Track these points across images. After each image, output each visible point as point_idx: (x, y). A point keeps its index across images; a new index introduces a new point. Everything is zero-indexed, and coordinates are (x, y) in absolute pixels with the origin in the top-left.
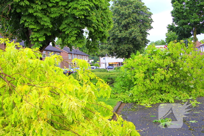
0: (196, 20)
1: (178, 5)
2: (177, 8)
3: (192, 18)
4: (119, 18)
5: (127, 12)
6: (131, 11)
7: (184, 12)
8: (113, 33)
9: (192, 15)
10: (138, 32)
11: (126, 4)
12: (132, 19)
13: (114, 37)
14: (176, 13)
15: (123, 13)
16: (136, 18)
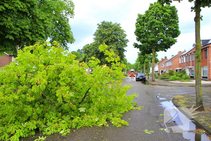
0: (152, 39)
1: (139, 26)
2: (138, 29)
3: (150, 37)
4: (101, 37)
5: (107, 33)
6: (110, 32)
7: (144, 33)
8: (96, 49)
9: (150, 35)
10: (115, 48)
11: (107, 27)
12: (111, 38)
13: (97, 52)
14: (137, 33)
15: (104, 34)
16: (114, 38)
